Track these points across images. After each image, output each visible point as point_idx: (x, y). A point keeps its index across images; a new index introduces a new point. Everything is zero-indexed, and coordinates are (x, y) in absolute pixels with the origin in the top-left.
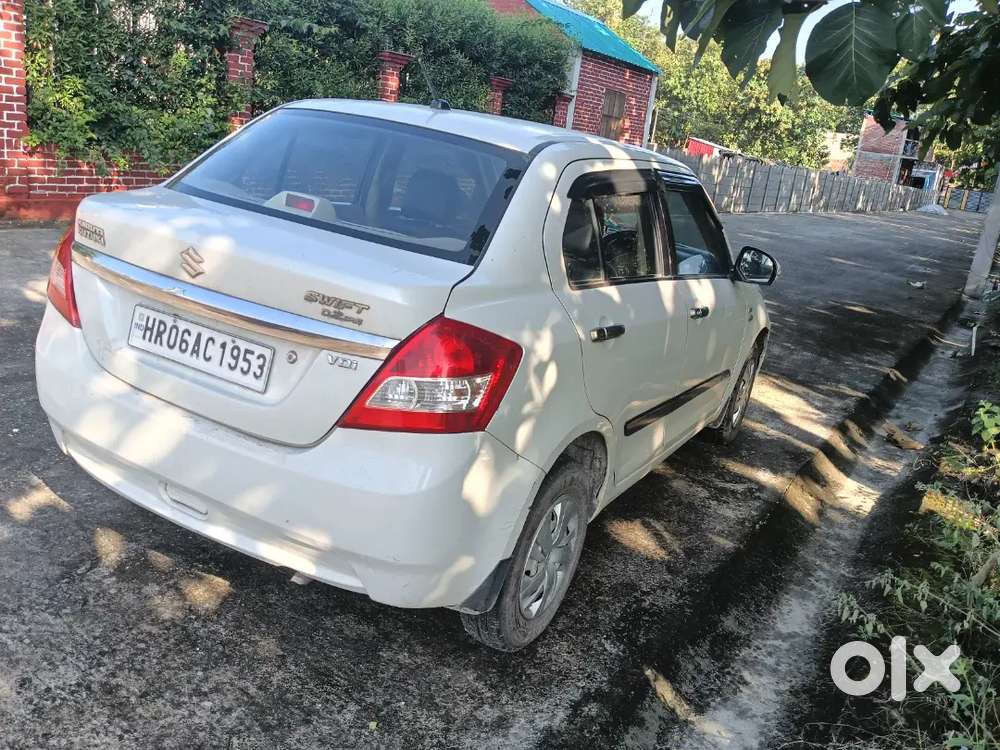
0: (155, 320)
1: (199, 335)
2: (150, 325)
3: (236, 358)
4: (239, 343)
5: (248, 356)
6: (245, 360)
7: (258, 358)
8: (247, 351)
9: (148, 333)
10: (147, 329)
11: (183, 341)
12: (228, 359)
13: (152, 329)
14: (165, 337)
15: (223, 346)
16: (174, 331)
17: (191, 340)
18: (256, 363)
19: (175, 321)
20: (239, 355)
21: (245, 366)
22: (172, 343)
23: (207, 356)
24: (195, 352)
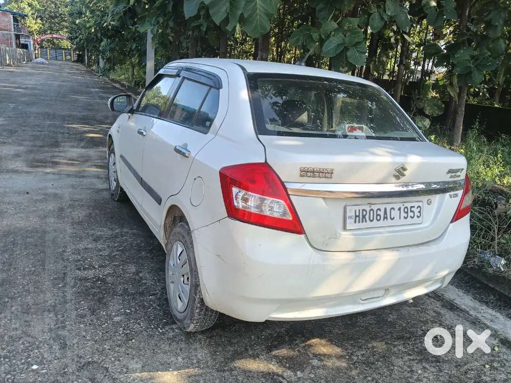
0: (359, 210)
1: (385, 209)
2: (357, 214)
3: (407, 213)
4: (406, 205)
5: (412, 209)
6: (411, 211)
7: (417, 208)
8: (411, 207)
9: (357, 219)
10: (356, 216)
11: (377, 215)
12: (403, 214)
13: (359, 216)
14: (367, 217)
15: (399, 209)
16: (372, 212)
17: (382, 213)
18: (416, 210)
19: (370, 207)
20: (408, 211)
21: (412, 214)
22: (372, 219)
23: (392, 217)
24: (385, 218)
